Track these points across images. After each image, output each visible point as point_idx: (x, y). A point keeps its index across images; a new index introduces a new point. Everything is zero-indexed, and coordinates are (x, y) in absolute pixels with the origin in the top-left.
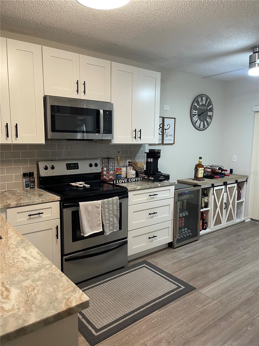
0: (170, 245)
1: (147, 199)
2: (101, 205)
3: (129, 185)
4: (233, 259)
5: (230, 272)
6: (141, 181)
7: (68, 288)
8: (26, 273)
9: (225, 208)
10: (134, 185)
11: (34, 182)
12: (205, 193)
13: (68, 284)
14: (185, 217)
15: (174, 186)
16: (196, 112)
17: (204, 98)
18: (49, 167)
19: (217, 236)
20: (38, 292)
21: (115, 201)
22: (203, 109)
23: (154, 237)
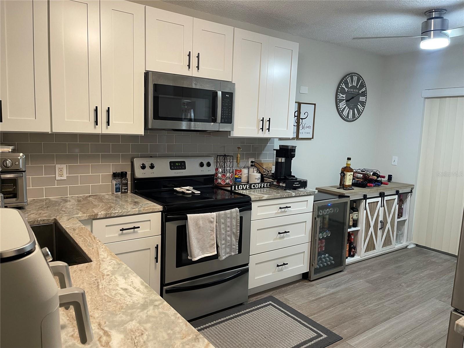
0: (305, 277)
1: (276, 213)
2: (215, 219)
3: (252, 193)
4: (392, 299)
5: (390, 318)
6: (267, 187)
7: (189, 335)
8: (129, 311)
9: (381, 228)
10: (258, 193)
11: (126, 184)
12: (355, 206)
13: (187, 330)
14: (327, 239)
15: (313, 196)
16: (344, 96)
17: (355, 78)
18: (148, 165)
19: (369, 266)
20: (148, 338)
21: (234, 215)
22: (353, 93)
23: (284, 264)
